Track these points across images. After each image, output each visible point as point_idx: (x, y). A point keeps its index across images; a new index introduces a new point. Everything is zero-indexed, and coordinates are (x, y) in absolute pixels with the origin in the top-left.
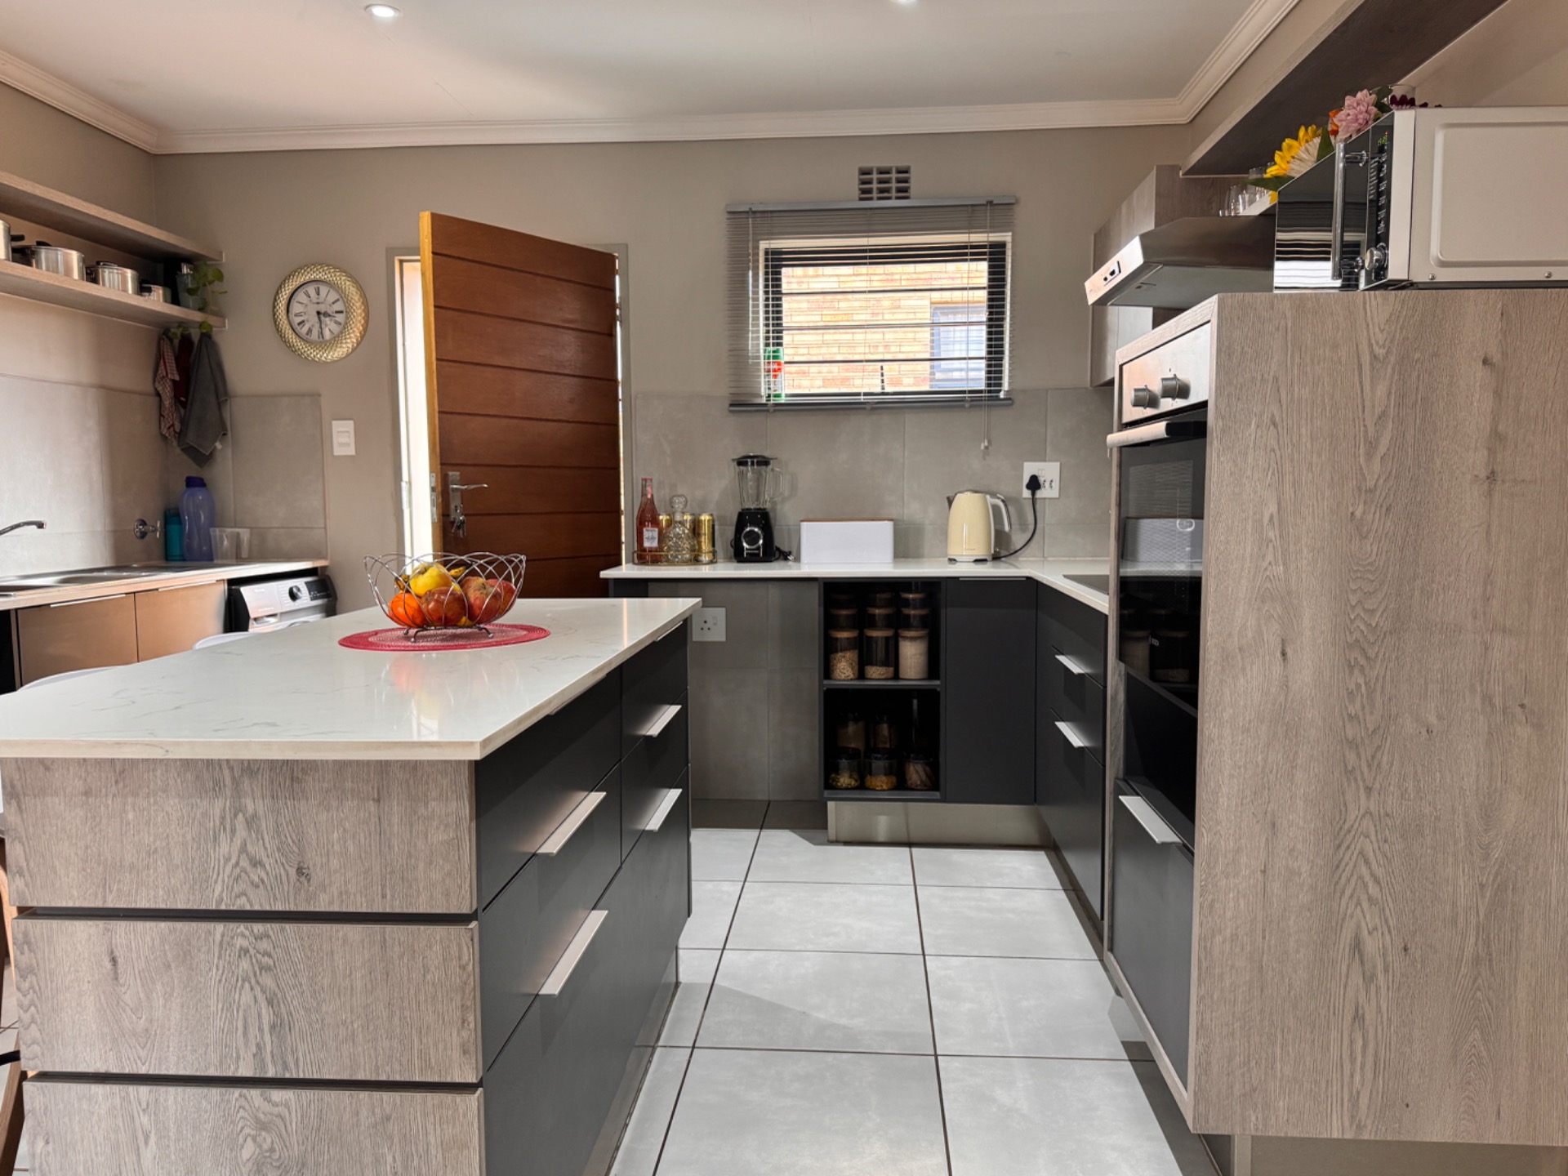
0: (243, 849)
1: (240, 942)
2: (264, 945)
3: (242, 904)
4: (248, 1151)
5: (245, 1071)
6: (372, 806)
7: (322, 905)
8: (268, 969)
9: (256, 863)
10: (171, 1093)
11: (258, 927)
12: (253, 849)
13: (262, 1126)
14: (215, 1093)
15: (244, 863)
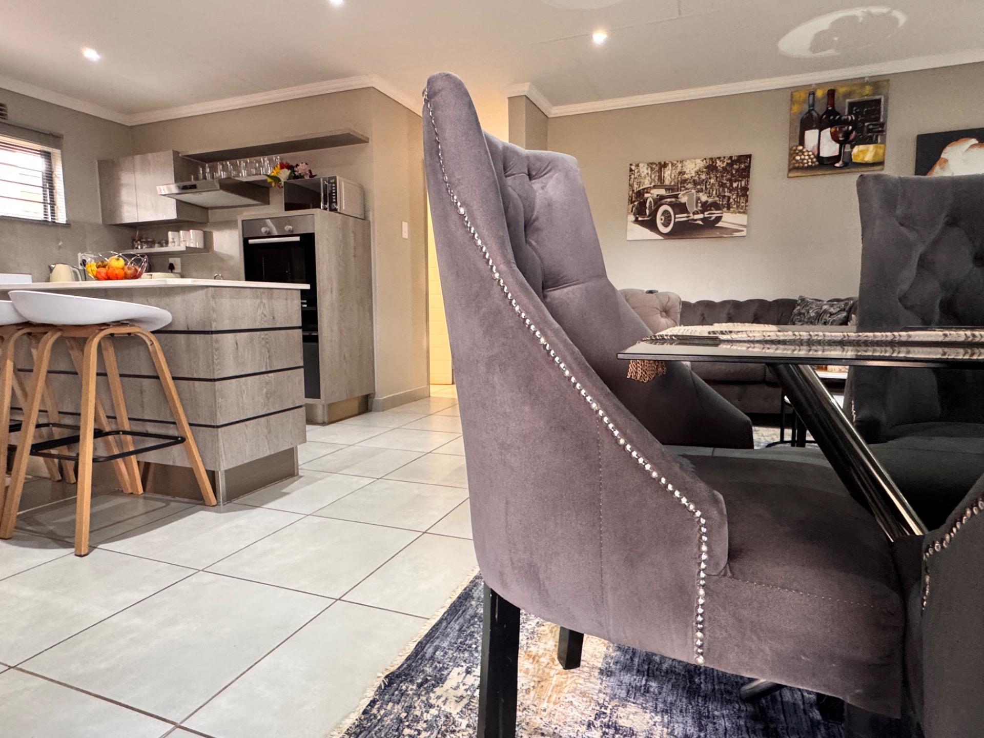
0: (263, 313)
1: (262, 336)
2: (267, 337)
3: (263, 327)
4: (265, 390)
5: (264, 370)
6: (285, 301)
7: (278, 326)
8: (267, 343)
9: (265, 316)
10: (249, 378)
11: (266, 332)
12: (265, 312)
13: (267, 384)
14: (257, 377)
15: (263, 316)
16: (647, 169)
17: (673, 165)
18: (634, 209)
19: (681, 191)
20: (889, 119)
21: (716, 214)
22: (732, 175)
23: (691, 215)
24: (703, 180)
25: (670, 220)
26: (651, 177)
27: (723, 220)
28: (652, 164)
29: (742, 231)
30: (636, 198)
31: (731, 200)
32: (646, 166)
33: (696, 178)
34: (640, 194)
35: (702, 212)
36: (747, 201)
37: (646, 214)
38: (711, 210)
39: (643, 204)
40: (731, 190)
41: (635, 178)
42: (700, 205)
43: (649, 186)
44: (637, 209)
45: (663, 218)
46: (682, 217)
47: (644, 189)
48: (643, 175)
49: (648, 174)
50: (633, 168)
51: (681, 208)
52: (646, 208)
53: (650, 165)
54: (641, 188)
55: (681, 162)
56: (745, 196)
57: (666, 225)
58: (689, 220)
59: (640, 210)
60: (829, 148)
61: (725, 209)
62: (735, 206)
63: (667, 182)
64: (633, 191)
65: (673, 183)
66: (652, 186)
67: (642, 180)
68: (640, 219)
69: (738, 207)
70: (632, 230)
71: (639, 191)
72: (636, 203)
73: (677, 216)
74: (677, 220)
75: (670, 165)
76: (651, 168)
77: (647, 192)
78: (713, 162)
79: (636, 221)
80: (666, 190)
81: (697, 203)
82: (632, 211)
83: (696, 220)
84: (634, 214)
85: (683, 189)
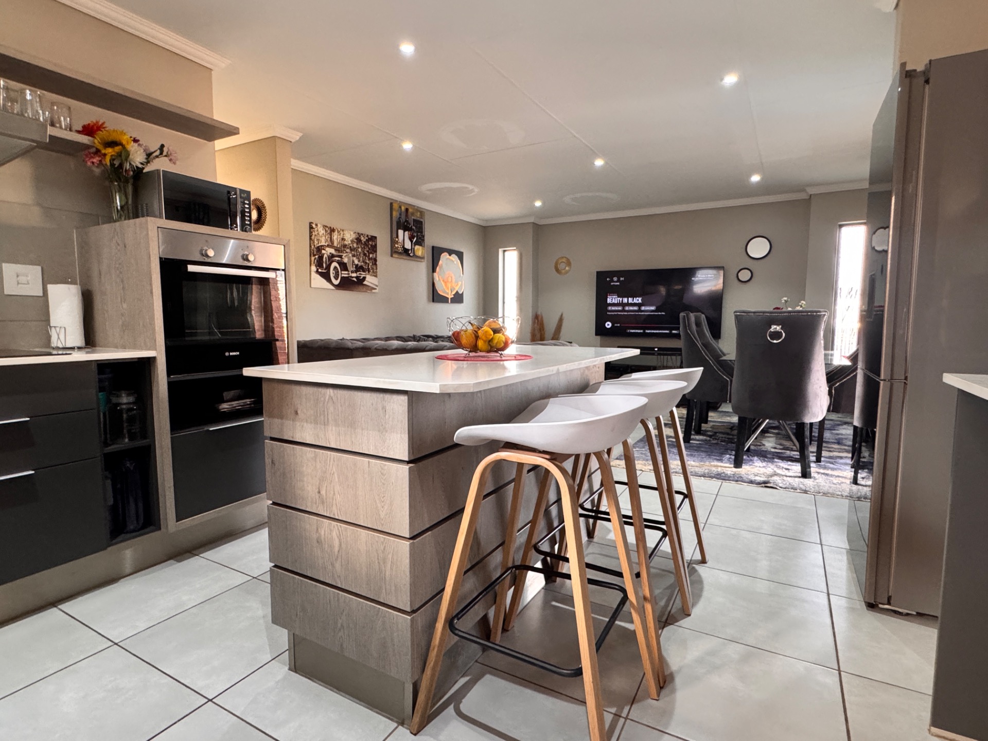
16: (323, 230)
17: (338, 232)
18: (316, 261)
19: (344, 253)
20: (426, 233)
21: (363, 275)
22: (369, 248)
23: (350, 273)
24: (355, 248)
25: (338, 275)
26: (325, 237)
27: (367, 279)
28: (326, 226)
29: (375, 289)
30: (317, 252)
31: (370, 267)
32: (322, 227)
33: (351, 245)
34: (319, 249)
35: (356, 272)
36: (377, 269)
37: (323, 267)
38: (360, 271)
39: (321, 258)
40: (369, 259)
41: (315, 235)
42: (354, 266)
43: (324, 244)
44: (317, 261)
45: (334, 272)
46: (345, 274)
47: (322, 246)
48: (321, 234)
49: (323, 234)
50: (314, 226)
51: (344, 266)
52: (323, 262)
53: (325, 227)
54: (320, 245)
55: (343, 231)
56: (376, 264)
57: (336, 278)
58: (349, 277)
59: (319, 264)
60: (408, 245)
61: (367, 272)
62: (372, 271)
63: (335, 244)
64: (314, 246)
65: (339, 246)
66: (326, 244)
67: (320, 238)
68: (320, 270)
69: (373, 272)
70: (314, 279)
71: (318, 247)
72: (317, 257)
73: (343, 272)
74: (343, 275)
75: (336, 231)
76: (326, 230)
77: (324, 249)
78: (359, 236)
79: (317, 272)
80: (336, 250)
81: (353, 265)
82: (314, 263)
83: (353, 277)
84: (316, 266)
85: (345, 252)
